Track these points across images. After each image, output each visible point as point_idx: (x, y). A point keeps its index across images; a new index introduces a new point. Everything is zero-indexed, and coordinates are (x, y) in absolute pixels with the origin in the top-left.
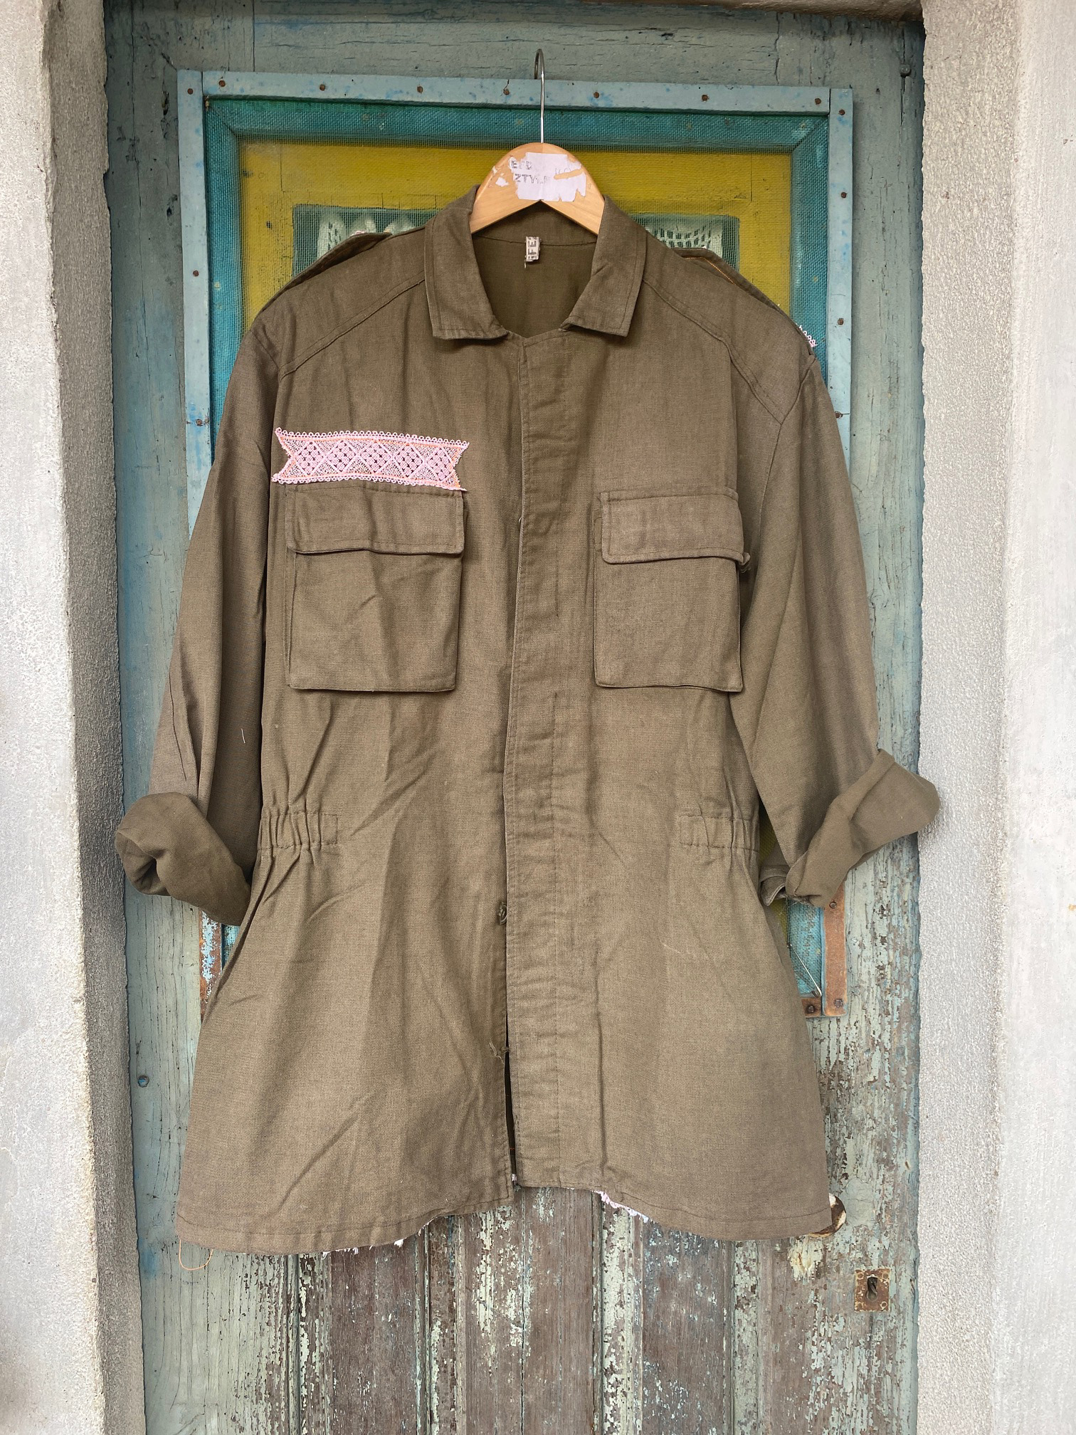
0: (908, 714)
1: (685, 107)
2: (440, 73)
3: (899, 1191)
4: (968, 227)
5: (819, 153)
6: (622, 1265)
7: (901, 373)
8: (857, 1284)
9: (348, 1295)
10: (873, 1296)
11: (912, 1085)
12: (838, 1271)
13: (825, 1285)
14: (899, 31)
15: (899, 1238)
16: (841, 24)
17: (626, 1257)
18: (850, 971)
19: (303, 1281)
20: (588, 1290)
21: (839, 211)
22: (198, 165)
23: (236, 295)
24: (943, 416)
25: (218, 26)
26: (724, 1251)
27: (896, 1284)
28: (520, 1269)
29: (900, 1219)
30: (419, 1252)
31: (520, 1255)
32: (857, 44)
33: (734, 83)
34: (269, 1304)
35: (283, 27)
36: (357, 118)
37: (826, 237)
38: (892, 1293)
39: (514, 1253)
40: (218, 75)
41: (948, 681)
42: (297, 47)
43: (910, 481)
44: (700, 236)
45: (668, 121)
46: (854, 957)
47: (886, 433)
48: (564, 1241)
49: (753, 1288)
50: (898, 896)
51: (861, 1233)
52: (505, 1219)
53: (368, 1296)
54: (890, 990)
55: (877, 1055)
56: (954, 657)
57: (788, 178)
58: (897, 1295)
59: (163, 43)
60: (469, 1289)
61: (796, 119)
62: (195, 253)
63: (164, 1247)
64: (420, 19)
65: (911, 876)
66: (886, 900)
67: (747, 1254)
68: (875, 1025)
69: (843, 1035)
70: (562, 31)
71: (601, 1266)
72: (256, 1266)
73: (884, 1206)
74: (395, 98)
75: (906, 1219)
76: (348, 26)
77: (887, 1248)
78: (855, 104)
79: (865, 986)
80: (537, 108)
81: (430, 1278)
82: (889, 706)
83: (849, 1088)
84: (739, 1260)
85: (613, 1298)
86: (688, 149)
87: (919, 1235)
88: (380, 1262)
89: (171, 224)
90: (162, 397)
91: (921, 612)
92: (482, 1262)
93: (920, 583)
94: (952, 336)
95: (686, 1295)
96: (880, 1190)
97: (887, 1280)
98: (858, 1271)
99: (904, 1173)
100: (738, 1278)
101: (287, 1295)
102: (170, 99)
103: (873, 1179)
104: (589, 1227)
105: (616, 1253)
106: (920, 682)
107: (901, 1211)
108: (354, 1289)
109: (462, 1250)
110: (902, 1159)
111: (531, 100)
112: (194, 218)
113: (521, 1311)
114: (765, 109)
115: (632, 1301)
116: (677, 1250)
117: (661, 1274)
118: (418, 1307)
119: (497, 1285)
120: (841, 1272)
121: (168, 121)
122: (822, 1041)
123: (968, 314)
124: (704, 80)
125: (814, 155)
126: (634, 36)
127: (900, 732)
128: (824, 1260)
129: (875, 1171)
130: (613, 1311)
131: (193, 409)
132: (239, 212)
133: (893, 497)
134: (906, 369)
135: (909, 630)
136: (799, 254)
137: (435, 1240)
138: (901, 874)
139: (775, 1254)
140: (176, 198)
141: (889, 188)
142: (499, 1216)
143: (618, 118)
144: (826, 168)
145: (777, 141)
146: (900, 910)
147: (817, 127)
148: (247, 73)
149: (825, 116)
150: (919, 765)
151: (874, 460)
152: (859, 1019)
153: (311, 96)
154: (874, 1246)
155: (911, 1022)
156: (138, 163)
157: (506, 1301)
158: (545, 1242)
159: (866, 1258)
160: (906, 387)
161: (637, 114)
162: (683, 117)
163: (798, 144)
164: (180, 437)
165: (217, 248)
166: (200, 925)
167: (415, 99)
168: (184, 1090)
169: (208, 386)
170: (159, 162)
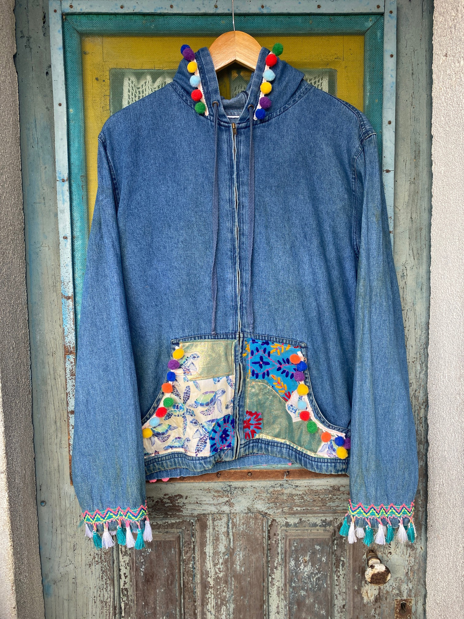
0: (423, 323)
1: (309, 12)
3: (417, 561)
4: (458, 72)
5: (379, 34)
6: (278, 594)
7: (421, 149)
8: (396, 606)
9: (144, 607)
10: (403, 611)
11: (424, 509)
12: (386, 599)
13: (380, 606)
15: (417, 584)
17: (280, 590)
19: (122, 599)
20: (262, 606)
21: (389, 64)
22: (60, 49)
23: (81, 115)
24: (442, 171)
26: (329, 589)
27: (416, 606)
28: (228, 596)
29: (418, 574)
30: (178, 587)
31: (227, 589)
34: (105, 611)
36: (140, 22)
37: (382, 78)
38: (413, 610)
39: (225, 588)
40: (69, 2)
41: (444, 309)
43: (425, 205)
44: (317, 80)
45: (300, 19)
47: (413, 180)
48: (250, 583)
49: (344, 606)
51: (398, 581)
52: (220, 571)
53: (153, 608)
56: (448, 297)
57: (363, 48)
58: (416, 612)
60: (203, 605)
61: (367, 16)
62: (59, 94)
63: (55, 583)
65: (424, 405)
67: (340, 590)
71: (268, 595)
72: (99, 592)
73: (410, 568)
74: (159, 11)
75: (421, 574)
77: (411, 589)
78: (398, 9)
80: (231, 15)
81: (184, 599)
82: (413, 319)
84: (336, 592)
85: (274, 610)
87: (427, 583)
88: (160, 591)
89: (48, 80)
90: (46, 168)
91: (430, 272)
92: (209, 592)
93: (430, 257)
94: (448, 129)
95: (310, 610)
96: (408, 561)
97: (411, 604)
98: (396, 600)
99: (420, 552)
100: (336, 602)
101: (115, 606)
102: (46, 15)
103: (404, 555)
104: (262, 576)
105: (275, 588)
106: (429, 307)
107: (418, 571)
108: (147, 604)
109: (199, 586)
110: (419, 546)
111: (229, 10)
112: (58, 76)
113: (228, 616)
114: (351, 11)
115: (283, 611)
116: (306, 588)
117: (298, 600)
118: (178, 613)
119: (217, 604)
120: (388, 600)
121: (45, 27)
123: (457, 118)
125: (376, 35)
127: (419, 332)
128: (379, 594)
129: (405, 551)
130: (274, 616)
131: (60, 174)
132: (82, 73)
133: (416, 212)
134: (424, 146)
135: (424, 280)
136: (368, 87)
137: (186, 580)
138: (419, 404)
139: (355, 591)
140: (50, 66)
141: (416, 52)
142: (217, 570)
143: (274, 19)
144: (382, 42)
145: (357, 28)
146: (418, 422)
147: (377, 20)
148: (83, 1)
149: (382, 14)
150: (428, 350)
151: (407, 193)
153: (116, 11)
154: (404, 587)
155: (423, 478)
156: (31, 49)
157: (221, 611)
158: (240, 583)
159: (400, 594)
160: (423, 157)
161: (284, 16)
162: (307, 17)
163: (368, 30)
164: (54, 188)
165: (71, 90)
166: (68, 429)
167: (170, 12)
168: (63, 507)
169: (67, 162)
170: (41, 48)
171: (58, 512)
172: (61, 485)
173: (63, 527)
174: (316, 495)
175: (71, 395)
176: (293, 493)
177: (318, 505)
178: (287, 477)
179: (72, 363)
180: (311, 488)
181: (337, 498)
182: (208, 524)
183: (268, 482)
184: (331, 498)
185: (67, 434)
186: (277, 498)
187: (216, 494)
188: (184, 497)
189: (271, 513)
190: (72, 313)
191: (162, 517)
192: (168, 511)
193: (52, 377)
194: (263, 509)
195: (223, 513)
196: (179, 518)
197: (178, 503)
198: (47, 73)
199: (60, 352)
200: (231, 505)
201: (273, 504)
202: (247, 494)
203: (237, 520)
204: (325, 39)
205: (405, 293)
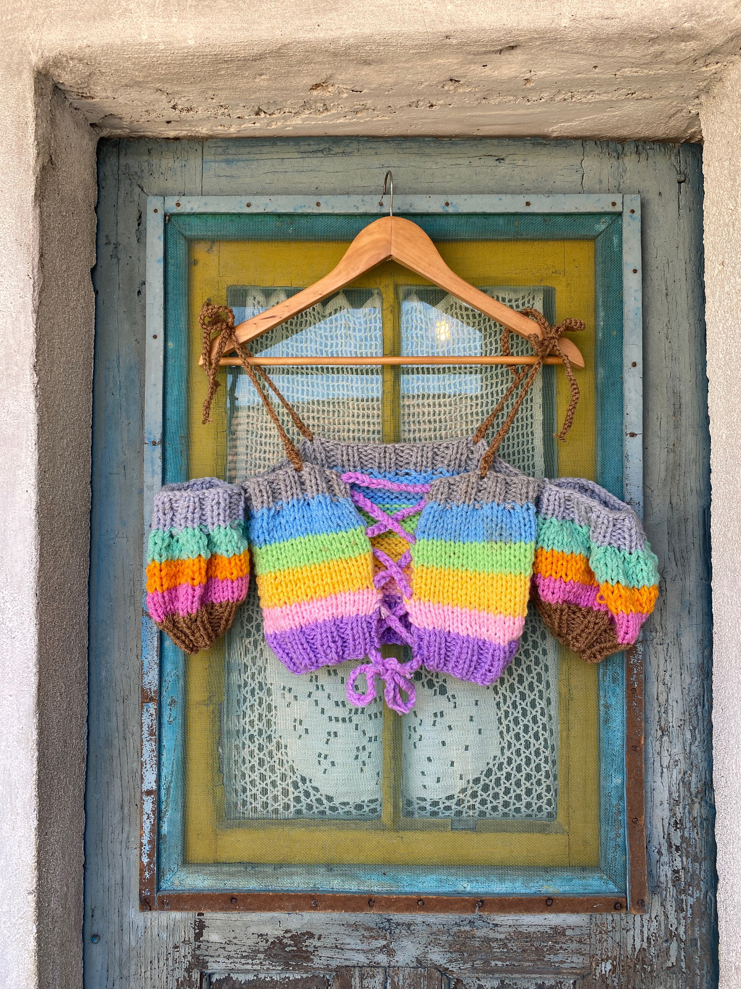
1: (513, 211)
2: (333, 192)
5: (615, 241)
7: (683, 401)
11: (704, 972)
14: (675, 151)
16: (630, 148)
18: (650, 873)
21: (632, 283)
22: (159, 261)
23: (184, 351)
25: (177, 164)
32: (643, 163)
33: (550, 192)
35: (223, 165)
36: (273, 223)
37: (622, 302)
40: (176, 199)
42: (233, 177)
43: (692, 482)
44: (526, 300)
45: (501, 221)
46: (654, 861)
47: (672, 447)
50: (689, 813)
54: (684, 891)
55: (674, 946)
57: (592, 259)
59: (139, 177)
61: (597, 217)
62: (155, 322)
64: (320, 155)
65: (699, 796)
66: (679, 815)
68: (672, 919)
69: (646, 927)
70: (423, 159)
74: (300, 211)
76: (269, 162)
78: (643, 206)
79: (664, 886)
83: (652, 971)
86: (516, 240)
89: (140, 302)
90: (129, 423)
102: (143, 215)
111: (399, 209)
112: (155, 298)
114: (574, 210)
121: (141, 231)
122: (628, 931)
124: (527, 191)
125: (612, 241)
126: (476, 162)
127: (688, 680)
131: (150, 433)
132: (189, 293)
133: (678, 495)
134: (688, 397)
135: (694, 599)
136: (602, 314)
140: (144, 283)
141: (670, 264)
143: (463, 220)
144: (621, 251)
145: (583, 232)
146: (691, 824)
147: (613, 222)
148: (196, 197)
149: (620, 214)
151: (663, 467)
152: (659, 913)
153: (241, 211)
155: (702, 918)
156: (119, 259)
160: (687, 412)
161: (477, 217)
162: (512, 218)
163: (599, 235)
164: (141, 452)
165: (171, 318)
166: (141, 819)
167: (316, 210)
168: (125, 947)
169: (161, 417)
170: (133, 258)
171: (117, 954)
172: (124, 909)
173: (124, 980)
174: (527, 942)
175: (148, 766)
176: (491, 936)
177: (531, 958)
178: (480, 910)
179: (151, 715)
180: (519, 929)
181: (561, 948)
182: (353, 983)
183: (451, 917)
184: (551, 948)
185: (139, 826)
186: (464, 944)
187: (366, 934)
188: (316, 937)
189: (454, 970)
190: (156, 639)
191: (280, 968)
192: (291, 959)
193: (121, 735)
194: (441, 962)
195: (377, 965)
196: (307, 972)
197: (306, 946)
198: (139, 292)
199: (136, 697)
200: (391, 953)
201: (457, 954)
202: (416, 935)
203: (400, 979)
204: (537, 247)
205: (664, 618)
